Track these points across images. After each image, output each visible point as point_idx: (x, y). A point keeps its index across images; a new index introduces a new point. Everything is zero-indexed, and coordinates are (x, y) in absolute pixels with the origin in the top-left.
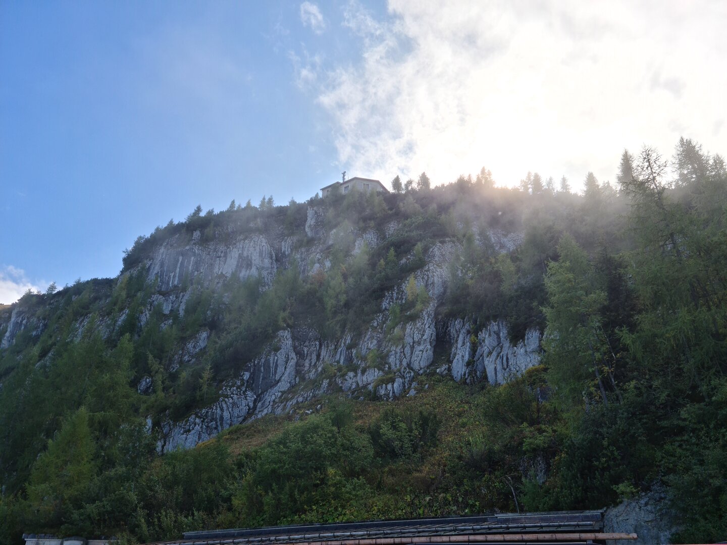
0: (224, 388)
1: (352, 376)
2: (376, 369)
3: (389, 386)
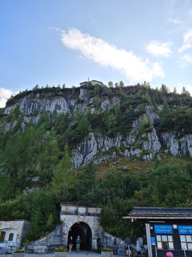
0: (73, 152)
1: (127, 151)
2: (139, 149)
3: (148, 156)
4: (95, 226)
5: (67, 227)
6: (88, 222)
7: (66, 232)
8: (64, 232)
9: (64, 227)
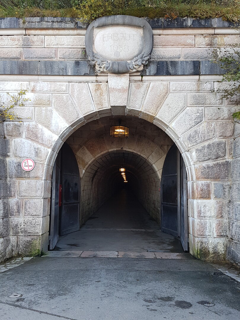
4: (202, 127)
5: (34, 136)
6: (158, 107)
7: (28, 165)
8: (19, 165)
9: (18, 140)
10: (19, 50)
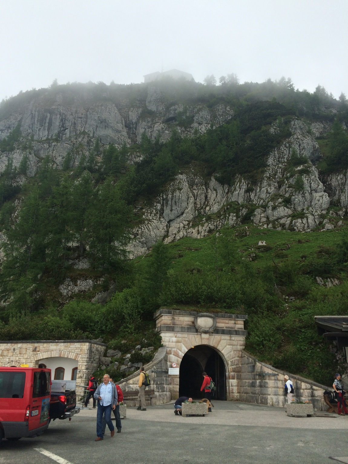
0: (146, 214)
1: (259, 212)
2: (285, 208)
3: (304, 221)
4: (232, 353)
5: (176, 354)
6: (218, 345)
8: (171, 365)
10: (171, 321)
